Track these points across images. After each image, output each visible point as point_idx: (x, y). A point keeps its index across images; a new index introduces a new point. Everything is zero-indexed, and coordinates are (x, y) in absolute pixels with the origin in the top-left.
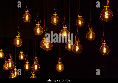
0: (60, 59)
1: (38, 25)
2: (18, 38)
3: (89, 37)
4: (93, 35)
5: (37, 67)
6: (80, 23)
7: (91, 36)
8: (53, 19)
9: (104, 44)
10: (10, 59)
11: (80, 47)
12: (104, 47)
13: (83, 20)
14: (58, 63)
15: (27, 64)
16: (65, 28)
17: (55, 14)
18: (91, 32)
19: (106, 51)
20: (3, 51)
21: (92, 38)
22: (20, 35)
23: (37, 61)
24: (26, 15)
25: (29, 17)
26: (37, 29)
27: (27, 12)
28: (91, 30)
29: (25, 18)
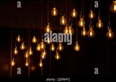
0: (77, 42)
1: (63, 17)
2: (48, 27)
3: (99, 25)
4: (101, 24)
5: (62, 48)
6: (92, 16)
7: (100, 25)
8: (73, 13)
9: (110, 30)
10: (42, 43)
11: (93, 33)
12: (109, 32)
13: (94, 14)
14: (76, 45)
15: (53, 46)
16: (82, 19)
17: (74, 10)
18: (100, 22)
19: (111, 35)
20: (36, 38)
21: (101, 27)
22: (50, 25)
23: (61, 44)
24: (54, 11)
25: (56, 12)
26: (62, 20)
27: (55, 8)
28: (100, 21)
29: (53, 13)
